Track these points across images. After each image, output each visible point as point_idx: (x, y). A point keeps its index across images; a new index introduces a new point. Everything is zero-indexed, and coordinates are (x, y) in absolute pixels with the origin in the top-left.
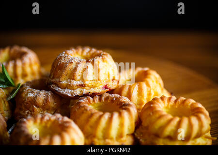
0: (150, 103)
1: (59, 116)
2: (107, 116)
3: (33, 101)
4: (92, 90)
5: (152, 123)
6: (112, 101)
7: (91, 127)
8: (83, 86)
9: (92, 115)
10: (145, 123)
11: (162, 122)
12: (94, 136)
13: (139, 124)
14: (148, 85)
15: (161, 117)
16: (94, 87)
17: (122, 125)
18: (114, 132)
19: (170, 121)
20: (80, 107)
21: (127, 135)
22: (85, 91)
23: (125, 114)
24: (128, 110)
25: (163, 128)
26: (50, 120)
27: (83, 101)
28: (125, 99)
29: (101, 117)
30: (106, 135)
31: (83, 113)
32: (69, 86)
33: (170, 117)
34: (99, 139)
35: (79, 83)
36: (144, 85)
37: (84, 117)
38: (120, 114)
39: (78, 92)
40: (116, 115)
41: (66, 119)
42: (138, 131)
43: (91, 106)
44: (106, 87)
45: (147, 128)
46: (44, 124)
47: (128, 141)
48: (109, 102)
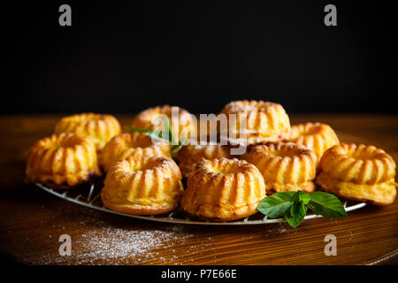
0: (330, 149)
1: (236, 160)
2: (287, 160)
4: (267, 140)
5: (334, 168)
6: (289, 148)
7: (271, 172)
8: (256, 135)
9: (271, 160)
10: (326, 169)
11: (345, 165)
12: (275, 181)
13: (319, 170)
15: (343, 160)
16: (268, 136)
17: (303, 169)
18: (295, 176)
19: (353, 164)
20: (257, 153)
21: (309, 181)
22: (259, 140)
23: (306, 158)
24: (309, 155)
25: (346, 171)
26: (228, 163)
27: (260, 148)
28: (302, 147)
29: (280, 161)
30: (287, 179)
31: (261, 158)
33: (353, 160)
34: (280, 184)
35: (253, 131)
37: (262, 162)
38: (301, 158)
39: (252, 141)
40: (296, 159)
41: (245, 162)
42: (319, 178)
43: (269, 152)
44: (280, 137)
45: (328, 173)
46: (222, 168)
47: (309, 187)
48: (286, 149)
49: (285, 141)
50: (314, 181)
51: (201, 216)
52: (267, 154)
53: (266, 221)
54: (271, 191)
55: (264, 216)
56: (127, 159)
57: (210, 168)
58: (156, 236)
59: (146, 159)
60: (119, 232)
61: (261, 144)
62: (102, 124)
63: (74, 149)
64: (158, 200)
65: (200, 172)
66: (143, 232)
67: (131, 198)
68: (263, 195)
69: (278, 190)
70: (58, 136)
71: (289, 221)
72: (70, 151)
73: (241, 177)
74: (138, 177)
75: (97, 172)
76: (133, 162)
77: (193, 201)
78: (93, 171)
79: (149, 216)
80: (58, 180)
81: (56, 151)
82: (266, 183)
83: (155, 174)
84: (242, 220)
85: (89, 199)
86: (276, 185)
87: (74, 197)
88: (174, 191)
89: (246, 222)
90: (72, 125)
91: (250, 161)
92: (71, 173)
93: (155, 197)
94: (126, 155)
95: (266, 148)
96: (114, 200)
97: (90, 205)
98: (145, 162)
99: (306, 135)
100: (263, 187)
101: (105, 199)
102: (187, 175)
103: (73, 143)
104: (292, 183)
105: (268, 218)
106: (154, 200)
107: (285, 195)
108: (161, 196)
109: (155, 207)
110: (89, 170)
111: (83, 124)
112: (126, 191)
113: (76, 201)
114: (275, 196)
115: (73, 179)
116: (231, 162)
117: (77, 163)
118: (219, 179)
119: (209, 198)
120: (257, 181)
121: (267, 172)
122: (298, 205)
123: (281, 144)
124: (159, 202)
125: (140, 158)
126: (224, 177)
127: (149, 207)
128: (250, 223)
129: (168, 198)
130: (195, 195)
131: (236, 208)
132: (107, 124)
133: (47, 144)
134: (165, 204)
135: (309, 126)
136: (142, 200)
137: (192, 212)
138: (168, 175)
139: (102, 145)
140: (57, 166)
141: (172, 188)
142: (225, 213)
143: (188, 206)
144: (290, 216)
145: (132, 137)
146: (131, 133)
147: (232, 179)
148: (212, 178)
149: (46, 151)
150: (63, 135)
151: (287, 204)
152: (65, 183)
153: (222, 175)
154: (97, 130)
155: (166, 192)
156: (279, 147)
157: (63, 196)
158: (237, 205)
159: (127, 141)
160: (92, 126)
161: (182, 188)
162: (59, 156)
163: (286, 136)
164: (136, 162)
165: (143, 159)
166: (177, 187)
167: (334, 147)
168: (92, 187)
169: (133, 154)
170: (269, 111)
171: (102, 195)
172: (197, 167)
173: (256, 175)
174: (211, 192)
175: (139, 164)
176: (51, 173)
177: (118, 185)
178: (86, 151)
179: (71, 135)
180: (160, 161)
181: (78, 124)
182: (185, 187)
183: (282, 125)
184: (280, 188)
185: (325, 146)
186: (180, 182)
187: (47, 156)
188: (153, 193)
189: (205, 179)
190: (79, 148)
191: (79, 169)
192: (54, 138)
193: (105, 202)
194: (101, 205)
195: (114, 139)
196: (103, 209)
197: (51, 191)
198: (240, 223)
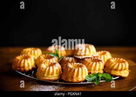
1: (79, 63)
2: (95, 63)
3: (68, 61)
4: (88, 57)
5: (110, 66)
6: (95, 59)
7: (89, 67)
8: (85, 55)
9: (90, 63)
10: (107, 66)
11: (113, 65)
12: (91, 70)
13: (105, 66)
14: (106, 56)
15: (112, 63)
16: (88, 55)
17: (100, 66)
18: (97, 68)
19: (115, 64)
20: (85, 61)
21: (101, 70)
22: (86, 57)
23: (101, 63)
24: (102, 62)
25: (113, 67)
26: (76, 64)
28: (99, 59)
29: (93, 64)
30: (95, 69)
31: (86, 62)
32: (80, 55)
33: (115, 63)
36: (105, 56)
37: (87, 64)
38: (99, 63)
39: (83, 57)
40: (98, 63)
41: (81, 64)
42: (105, 68)
43: (89, 61)
44: (93, 56)
45: (108, 67)
46: (74, 66)
47: (102, 72)
48: (94, 60)
49: (94, 57)
50: (103, 70)
51: (67, 81)
52: (88, 61)
53: (88, 82)
54: (89, 73)
55: (87, 81)
56: (44, 63)
57: (70, 66)
58: (53, 87)
59: (50, 63)
60: (42, 86)
61: (87, 58)
62: (36, 51)
63: (27, 59)
64: (54, 76)
65: (67, 67)
66: (49, 86)
67: (45, 75)
68: (87, 74)
69: (92, 73)
70: (22, 55)
71: (95, 83)
72: (26, 60)
73: (80, 69)
74: (48, 68)
75: (35, 67)
76: (46, 64)
77: (65, 77)
78: (33, 67)
79: (51, 81)
80: (22, 69)
81: (22, 60)
82: (88, 70)
83: (53, 68)
84: (80, 82)
85: (32, 76)
86: (91, 71)
87: (27, 75)
88: (59, 73)
89: (82, 83)
90: (27, 52)
91: (83, 64)
92: (27, 67)
93: (53, 75)
94: (44, 62)
95: (88, 59)
96: (40, 76)
97: (33, 78)
98: (50, 64)
99: (101, 55)
100: (87, 72)
101: (37, 76)
102: (63, 68)
103: (27, 58)
104: (96, 71)
105: (89, 82)
106: (53, 76)
107: (94, 74)
108: (55, 75)
109: (53, 78)
110: (32, 66)
111: (30, 51)
112: (44, 73)
113: (28, 76)
114: (91, 75)
115: (27, 69)
116: (77, 64)
117: (28, 64)
118: (73, 69)
119: (70, 75)
120: (85, 70)
121: (88, 67)
122: (98, 77)
123: (93, 58)
124: (54, 77)
125: (48, 63)
126: (75, 69)
127: (51, 78)
128: (83, 83)
129: (57, 75)
130: (66, 75)
131: (79, 79)
132: (37, 51)
133: (19, 58)
134: (56, 77)
135: (102, 52)
136: (49, 76)
137: (65, 80)
138: (57, 68)
139: (36, 58)
140: (22, 65)
141: (58, 72)
142: (75, 80)
143: (64, 78)
144: (95, 81)
145: (46, 56)
146: (45, 54)
147: (77, 69)
148: (71, 69)
149: (18, 60)
150: (24, 55)
151: (95, 77)
152: (25, 70)
153: (74, 68)
154: (34, 53)
155: (57, 73)
156: (92, 59)
157: (24, 74)
158: (79, 78)
159: (44, 57)
160: (33, 52)
161: (61, 72)
162: (23, 62)
163: (95, 55)
164: (47, 64)
165: (49, 63)
166: (60, 72)
167: (110, 59)
168: (33, 72)
169: (46, 61)
170: (89, 48)
171: (36, 74)
172: (66, 66)
173: (85, 68)
174: (71, 74)
175: (48, 65)
176: (20, 67)
177: (41, 71)
178: (31, 60)
179: (26, 55)
180: (55, 64)
181: (28, 51)
182: (63, 72)
183: (93, 52)
184: (92, 72)
185: (107, 59)
186: (61, 70)
187: (19, 62)
188: (52, 74)
189: (69, 70)
190: (29, 59)
191: (29, 66)
192: (21, 56)
193: (37, 77)
194: (36, 77)
195: (40, 56)
196: (37, 79)
197: (20, 73)
198: (80, 83)
